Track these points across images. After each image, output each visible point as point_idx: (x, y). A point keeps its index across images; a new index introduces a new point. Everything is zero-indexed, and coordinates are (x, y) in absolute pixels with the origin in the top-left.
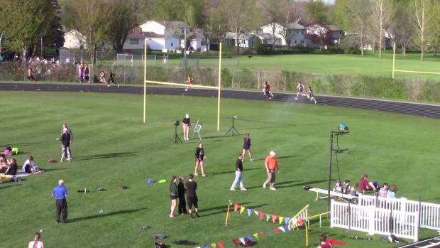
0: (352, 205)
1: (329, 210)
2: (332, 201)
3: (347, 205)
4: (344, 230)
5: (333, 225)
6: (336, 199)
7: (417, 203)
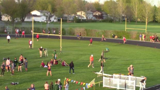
0: (111, 79)
2: (104, 77)
3: (109, 78)
4: (108, 88)
5: (104, 86)
6: (105, 76)
7: (135, 77)
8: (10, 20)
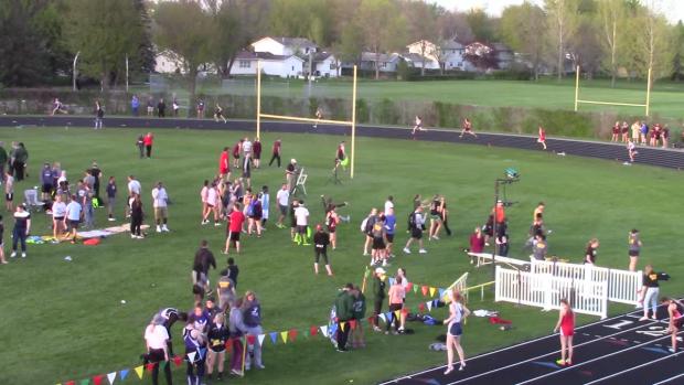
0: (522, 273)
1: (494, 279)
2: (498, 268)
3: (516, 273)
4: (513, 304)
5: (498, 298)
6: (504, 265)
7: (606, 270)
8: (182, 71)
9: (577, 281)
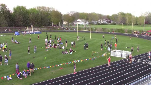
0: (114, 52)
1: (110, 53)
4: (113, 56)
5: (111, 55)
7: (126, 51)
8: (67, 24)
9: (122, 53)
